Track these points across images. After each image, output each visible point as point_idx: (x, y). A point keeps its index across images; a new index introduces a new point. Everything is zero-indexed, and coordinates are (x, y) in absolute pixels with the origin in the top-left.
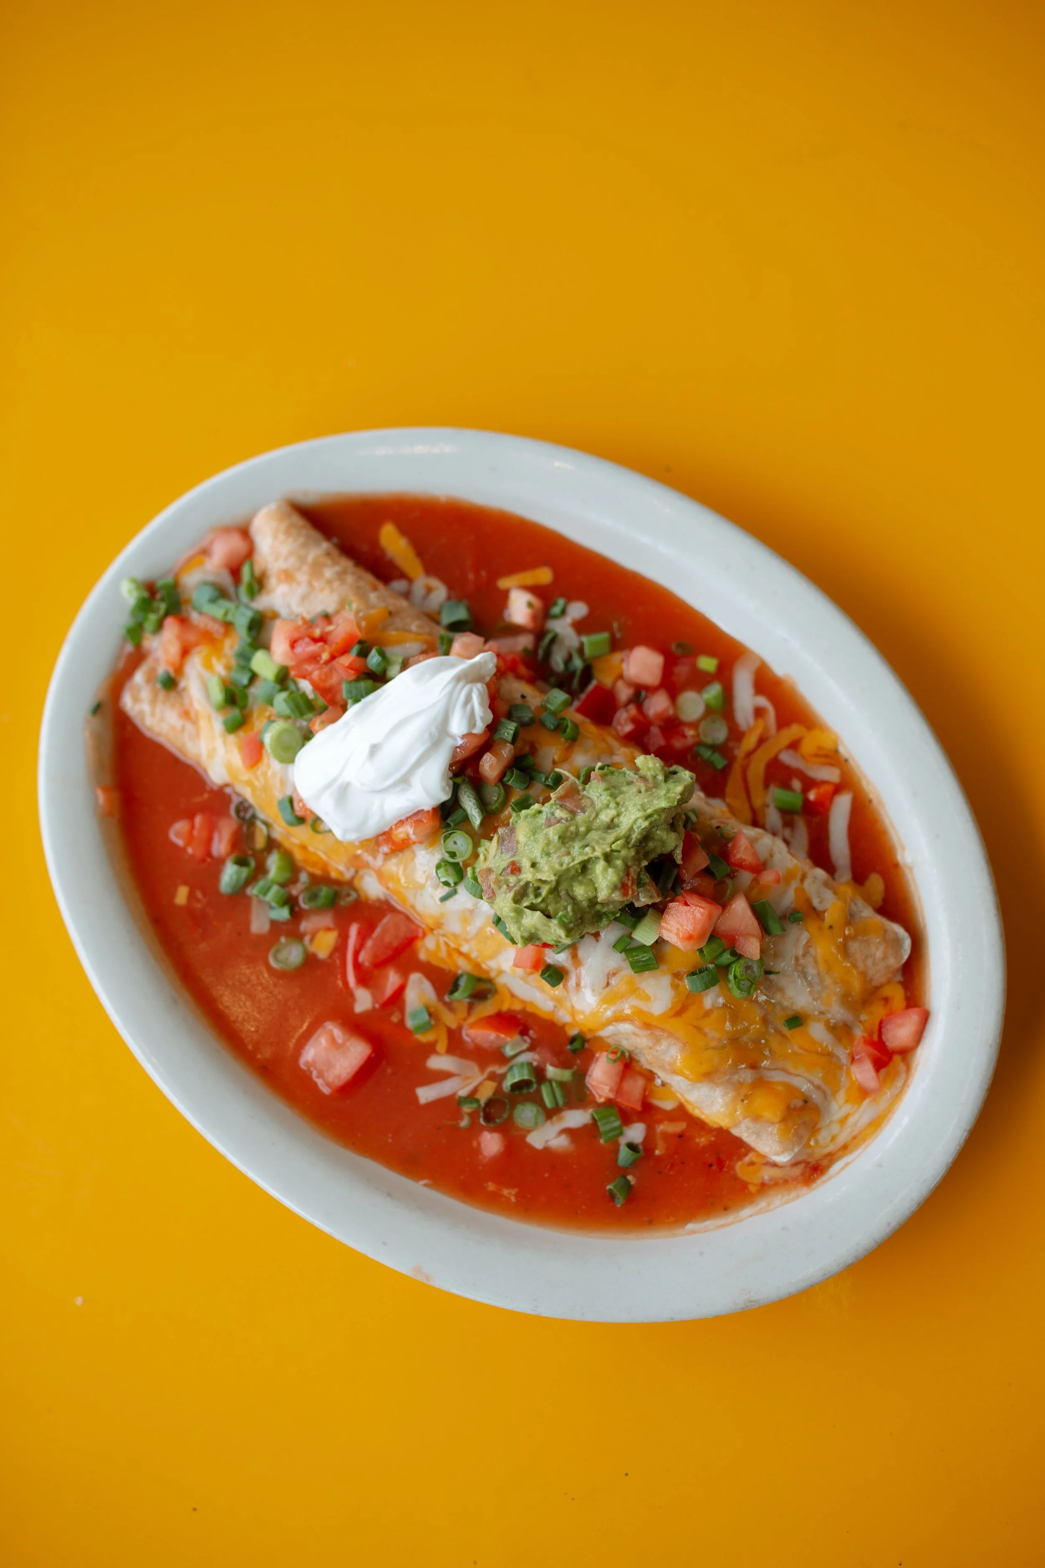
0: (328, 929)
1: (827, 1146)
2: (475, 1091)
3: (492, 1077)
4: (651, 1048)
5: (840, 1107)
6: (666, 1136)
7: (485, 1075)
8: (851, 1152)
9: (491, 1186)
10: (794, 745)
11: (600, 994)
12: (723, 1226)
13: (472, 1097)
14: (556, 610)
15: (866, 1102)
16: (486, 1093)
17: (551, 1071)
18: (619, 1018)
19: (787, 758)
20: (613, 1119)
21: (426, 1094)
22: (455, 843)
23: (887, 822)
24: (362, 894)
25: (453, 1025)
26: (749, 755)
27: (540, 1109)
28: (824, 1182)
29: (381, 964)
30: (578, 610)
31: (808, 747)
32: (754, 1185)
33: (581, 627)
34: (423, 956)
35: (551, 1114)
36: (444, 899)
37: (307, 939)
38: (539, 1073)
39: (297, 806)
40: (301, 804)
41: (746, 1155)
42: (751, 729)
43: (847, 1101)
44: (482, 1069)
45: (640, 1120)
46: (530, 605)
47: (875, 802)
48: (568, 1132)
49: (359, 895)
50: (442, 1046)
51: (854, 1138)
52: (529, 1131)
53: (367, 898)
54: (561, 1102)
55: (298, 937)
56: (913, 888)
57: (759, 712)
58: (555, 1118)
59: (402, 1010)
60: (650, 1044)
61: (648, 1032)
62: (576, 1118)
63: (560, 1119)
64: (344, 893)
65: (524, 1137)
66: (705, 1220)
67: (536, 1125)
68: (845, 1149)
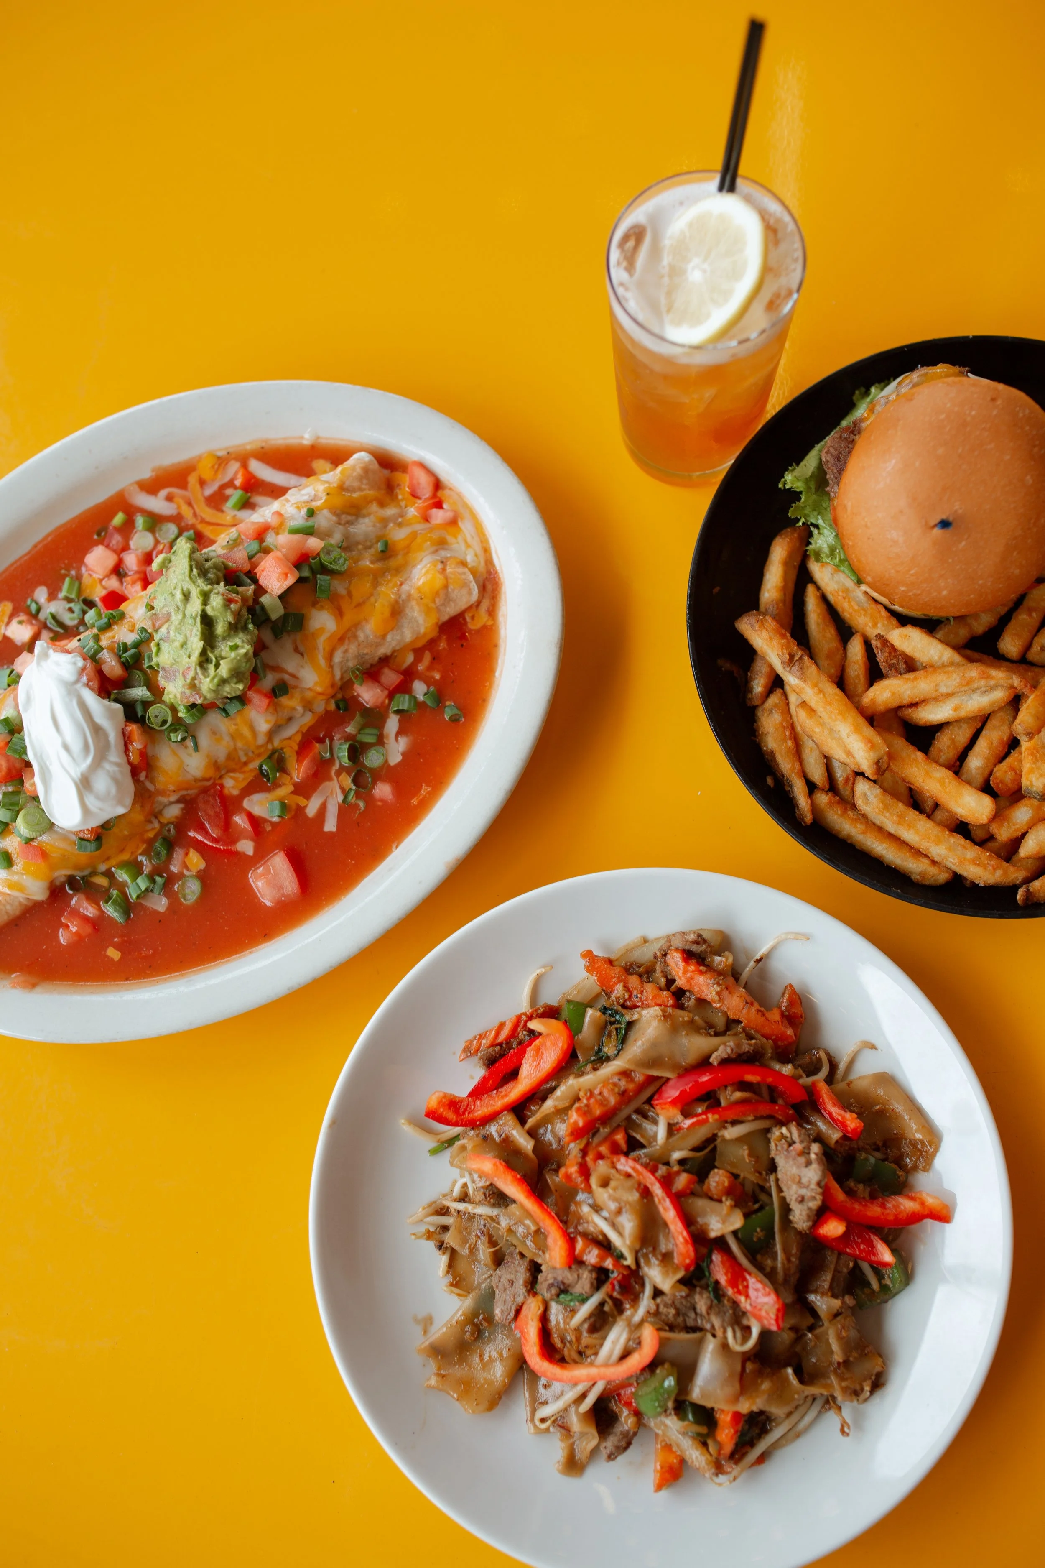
0: (187, 854)
1: (480, 562)
2: (342, 789)
3: (338, 774)
4: (359, 645)
5: (458, 543)
6: (430, 668)
7: (335, 778)
8: (490, 547)
9: (415, 801)
10: (202, 483)
11: (306, 662)
12: (505, 650)
13: (346, 794)
14: (33, 607)
15: (460, 524)
16: (347, 781)
17: (350, 729)
18: (330, 657)
19: (208, 492)
20: (402, 699)
21: (330, 825)
22: (156, 716)
23: (281, 442)
24: (173, 820)
25: (291, 788)
26: (195, 515)
27: (374, 748)
28: (502, 572)
29: (227, 825)
30: (41, 594)
31: (207, 474)
32: (488, 620)
33: (52, 597)
34: (235, 792)
35: (381, 741)
36: (197, 748)
37: (185, 872)
38: (348, 738)
39: (88, 836)
40: (87, 832)
41: (465, 619)
42: (179, 507)
43: (456, 537)
44: (330, 779)
45: (412, 682)
46: (20, 622)
47: (263, 444)
48: (398, 733)
49: (172, 823)
50: (302, 801)
51: (482, 542)
52: (386, 761)
53: (177, 817)
54: (375, 731)
55: (180, 876)
56: (332, 442)
57: (170, 498)
58: (385, 740)
59: (265, 820)
60: (356, 643)
61: (347, 641)
62: (392, 724)
63: (388, 737)
64: (166, 833)
65: (389, 766)
66: (497, 663)
67: (386, 755)
68: (486, 550)
